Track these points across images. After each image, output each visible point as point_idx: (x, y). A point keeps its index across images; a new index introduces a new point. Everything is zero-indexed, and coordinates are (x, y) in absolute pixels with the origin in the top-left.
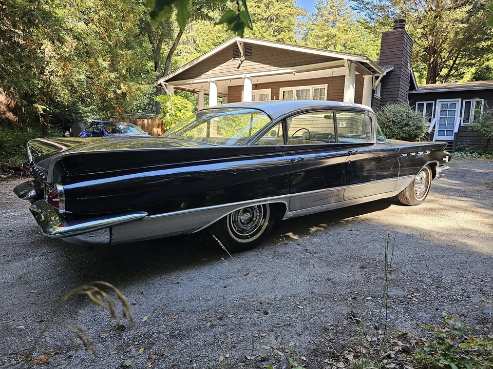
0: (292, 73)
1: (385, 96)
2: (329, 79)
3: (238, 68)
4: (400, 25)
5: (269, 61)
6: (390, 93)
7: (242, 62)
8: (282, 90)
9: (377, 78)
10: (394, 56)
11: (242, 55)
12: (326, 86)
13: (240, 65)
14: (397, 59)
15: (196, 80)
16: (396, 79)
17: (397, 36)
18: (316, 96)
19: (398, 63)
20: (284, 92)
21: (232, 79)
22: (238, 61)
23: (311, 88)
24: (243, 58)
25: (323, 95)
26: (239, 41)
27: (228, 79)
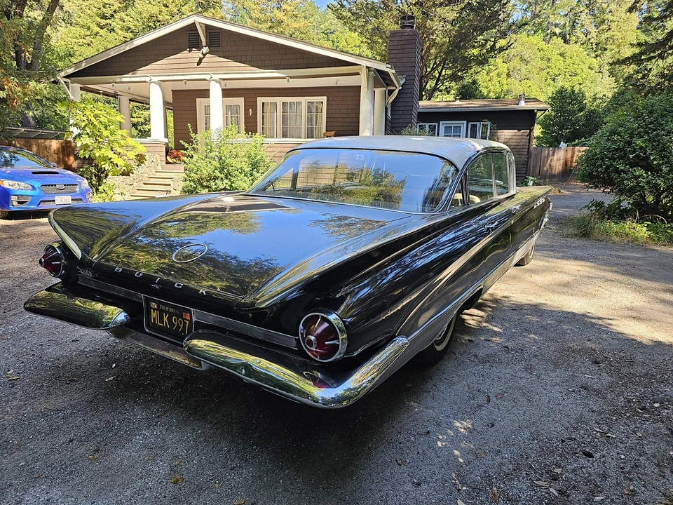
0: (284, 78)
1: (396, 117)
2: (328, 90)
3: (199, 63)
4: (409, 23)
5: (243, 58)
6: (401, 112)
7: (204, 55)
8: (260, 100)
9: (391, 92)
10: (406, 64)
11: (204, 44)
12: (324, 99)
13: (201, 59)
14: (409, 69)
15: (126, 78)
16: (409, 95)
17: (408, 38)
18: (311, 112)
19: (410, 73)
20: (263, 103)
21: (188, 80)
22: (197, 54)
23: (304, 100)
24: (205, 50)
25: (319, 111)
26: (200, 23)
27: (182, 80)
